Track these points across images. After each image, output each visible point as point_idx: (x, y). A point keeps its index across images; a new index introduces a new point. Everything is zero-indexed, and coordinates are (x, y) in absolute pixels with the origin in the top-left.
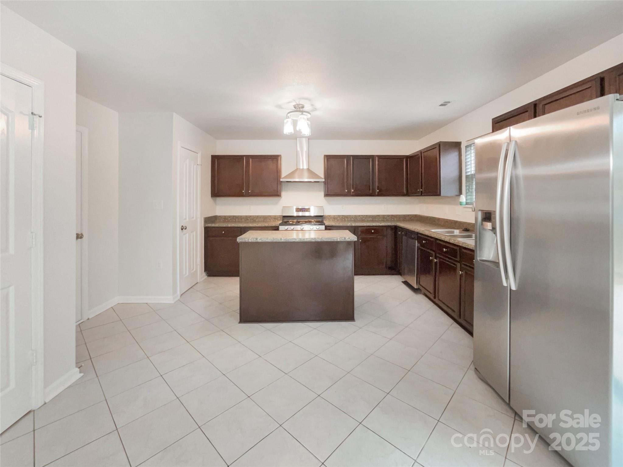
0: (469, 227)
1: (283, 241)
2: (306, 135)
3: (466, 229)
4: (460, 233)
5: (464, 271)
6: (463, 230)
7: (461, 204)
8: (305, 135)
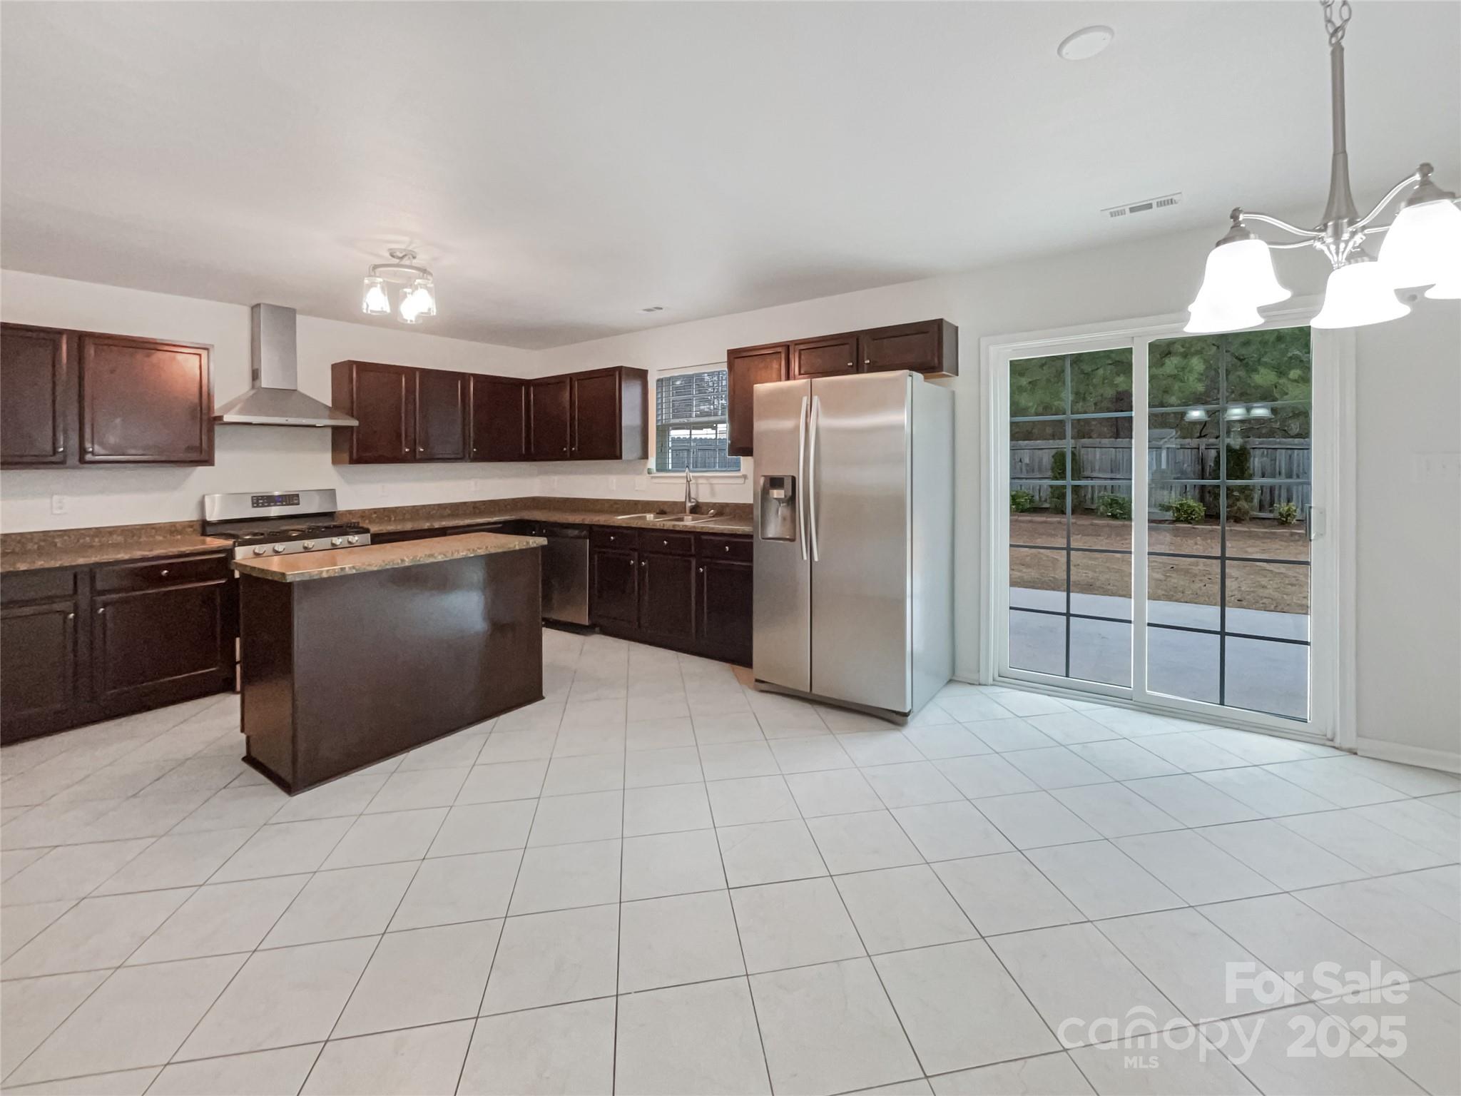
0: (666, 508)
1: (407, 564)
2: (409, 322)
3: (662, 511)
4: (655, 518)
5: (705, 567)
6: (657, 513)
7: (649, 472)
8: (407, 320)
